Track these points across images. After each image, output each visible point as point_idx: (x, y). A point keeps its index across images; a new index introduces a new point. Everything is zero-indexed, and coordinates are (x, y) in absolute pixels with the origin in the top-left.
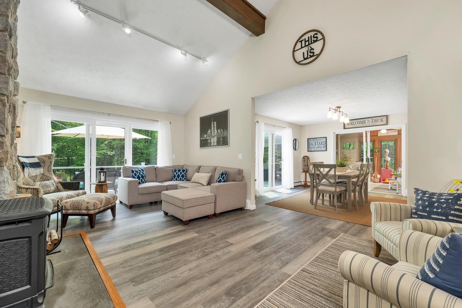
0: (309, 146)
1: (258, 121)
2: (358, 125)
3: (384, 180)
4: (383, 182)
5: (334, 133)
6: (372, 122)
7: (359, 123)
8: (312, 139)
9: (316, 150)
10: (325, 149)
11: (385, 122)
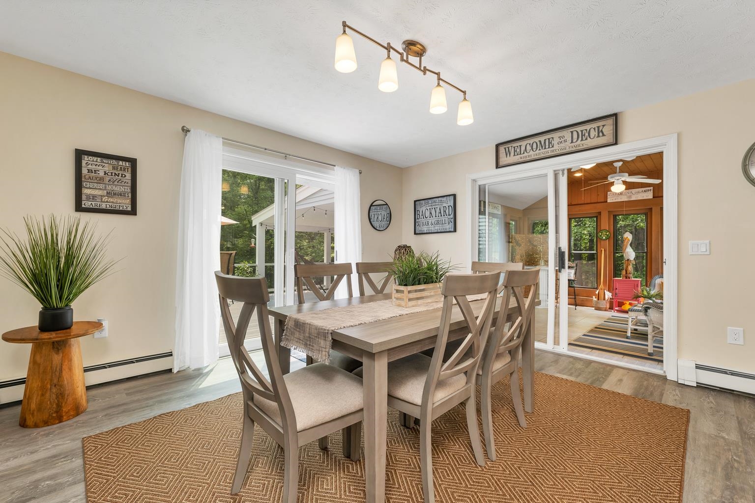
0: (417, 221)
1: (188, 126)
2: (532, 154)
3: (620, 304)
4: (617, 308)
5: (474, 181)
6: (572, 142)
7: (535, 146)
8: (423, 202)
9: (432, 229)
10: (450, 227)
11: (609, 138)
